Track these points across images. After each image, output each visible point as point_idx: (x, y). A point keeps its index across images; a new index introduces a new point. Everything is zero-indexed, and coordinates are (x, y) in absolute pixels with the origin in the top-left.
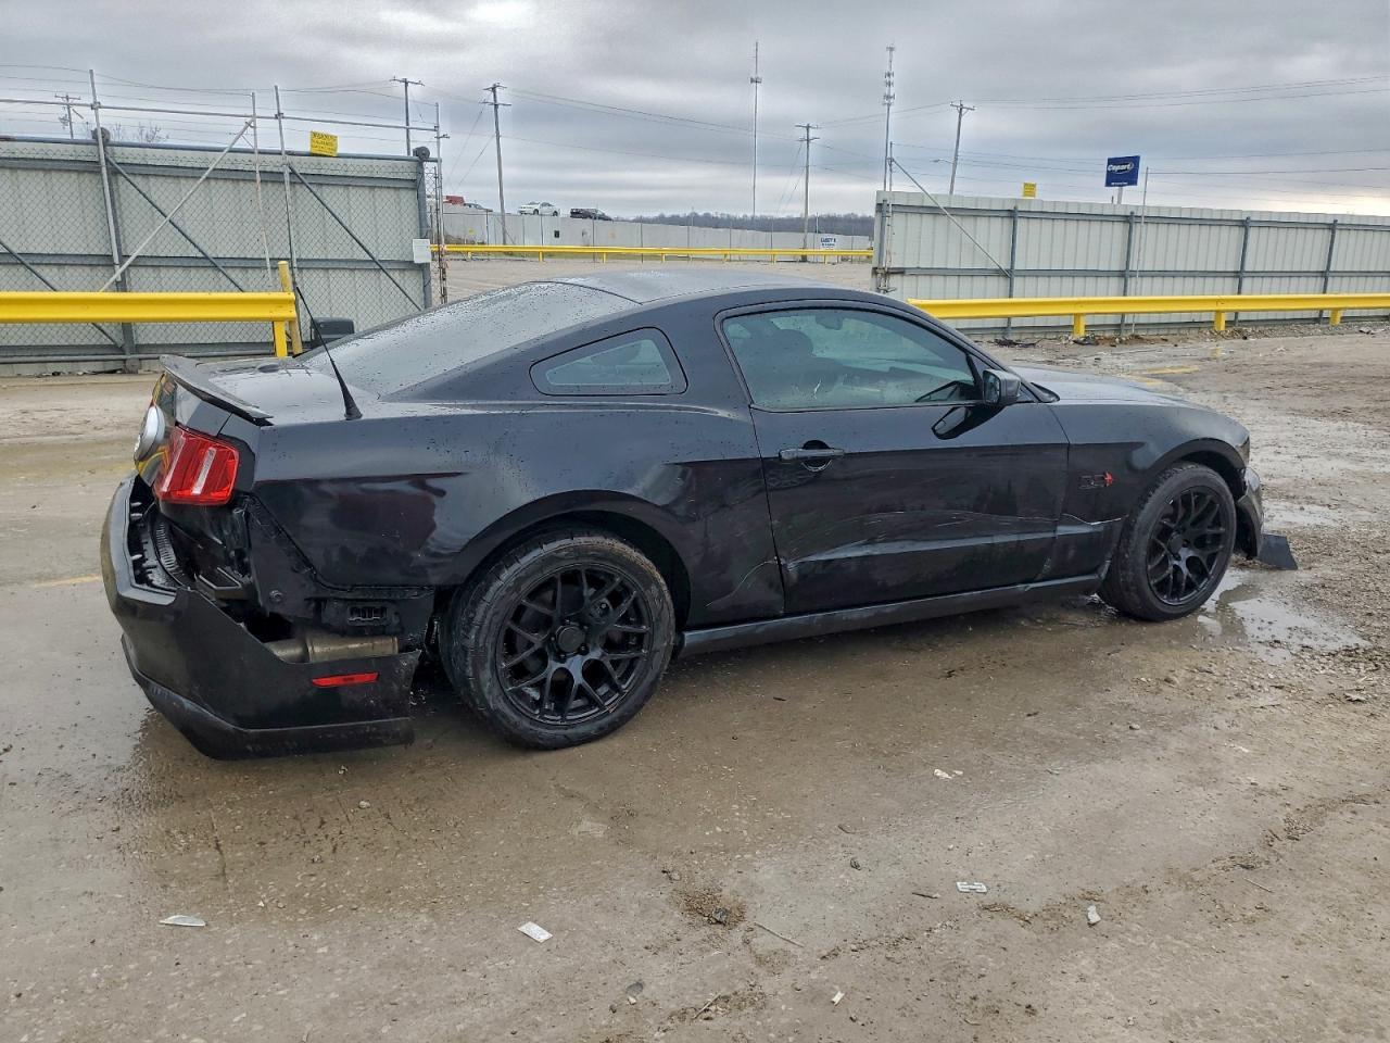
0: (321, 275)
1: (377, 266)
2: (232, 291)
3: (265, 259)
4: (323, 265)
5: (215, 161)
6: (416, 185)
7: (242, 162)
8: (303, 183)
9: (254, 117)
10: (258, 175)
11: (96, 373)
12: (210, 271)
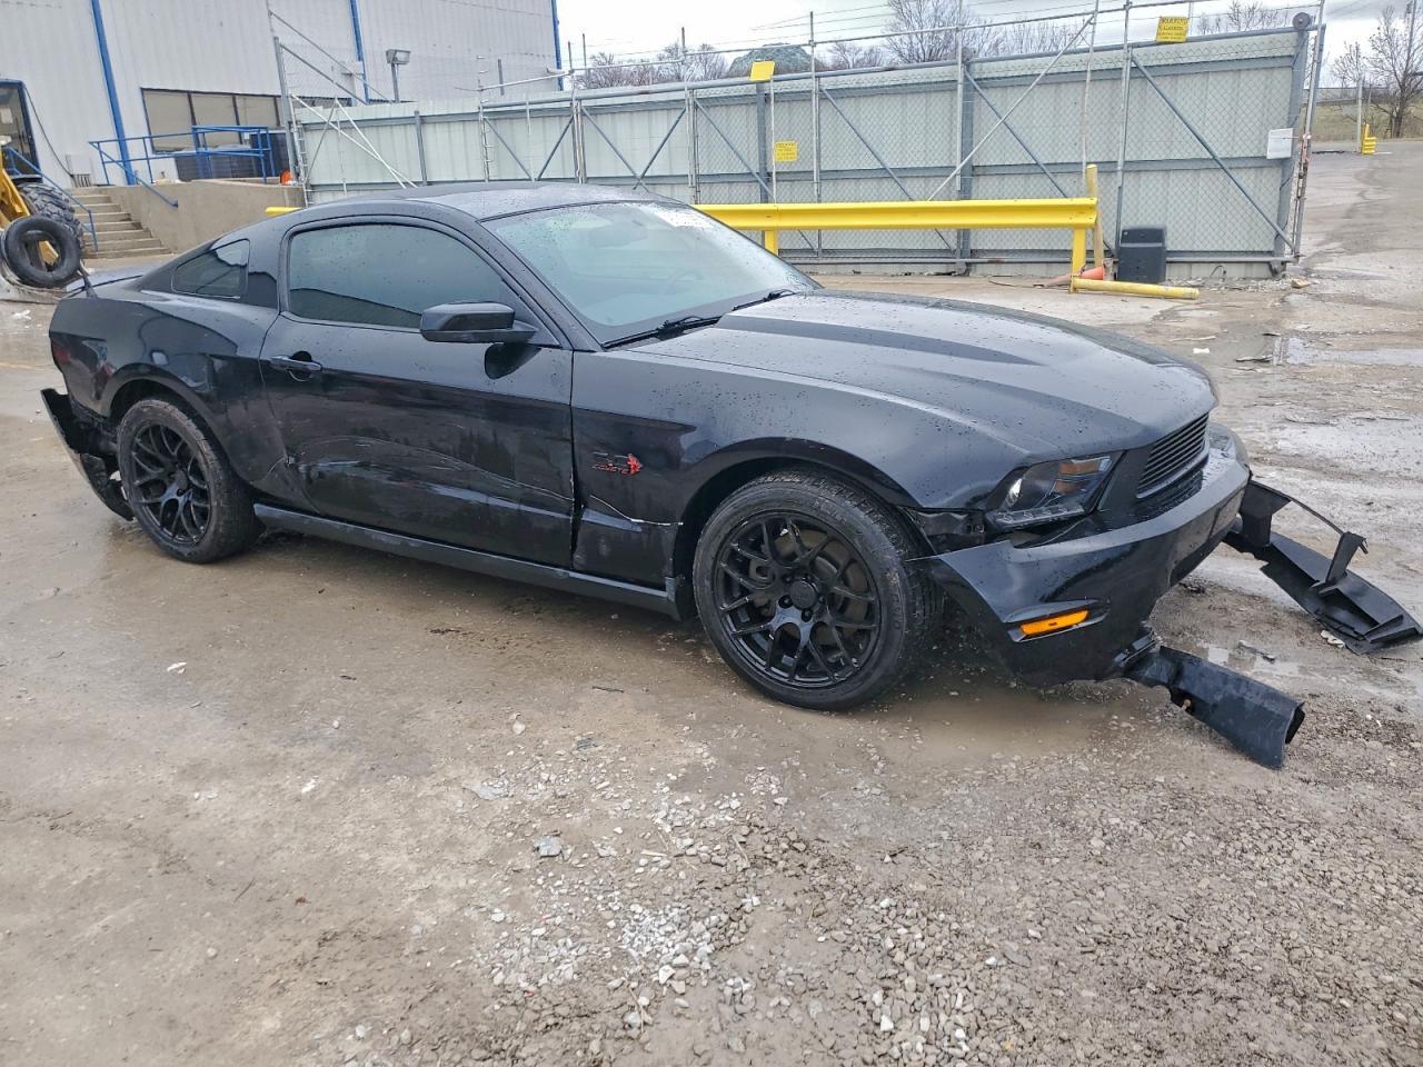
0: (1159, 177)
1: (1215, 164)
2: (1057, 197)
3: (1081, 163)
4: (1162, 166)
5: (1045, 66)
6: (1293, 61)
7: (1071, 64)
8: (1145, 77)
9: (1095, 13)
10: (1089, 75)
11: (938, 274)
12: (1038, 177)
